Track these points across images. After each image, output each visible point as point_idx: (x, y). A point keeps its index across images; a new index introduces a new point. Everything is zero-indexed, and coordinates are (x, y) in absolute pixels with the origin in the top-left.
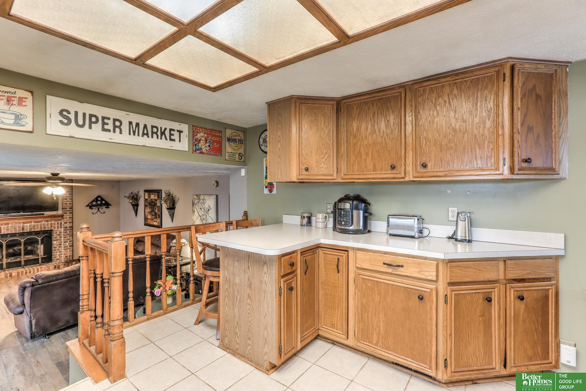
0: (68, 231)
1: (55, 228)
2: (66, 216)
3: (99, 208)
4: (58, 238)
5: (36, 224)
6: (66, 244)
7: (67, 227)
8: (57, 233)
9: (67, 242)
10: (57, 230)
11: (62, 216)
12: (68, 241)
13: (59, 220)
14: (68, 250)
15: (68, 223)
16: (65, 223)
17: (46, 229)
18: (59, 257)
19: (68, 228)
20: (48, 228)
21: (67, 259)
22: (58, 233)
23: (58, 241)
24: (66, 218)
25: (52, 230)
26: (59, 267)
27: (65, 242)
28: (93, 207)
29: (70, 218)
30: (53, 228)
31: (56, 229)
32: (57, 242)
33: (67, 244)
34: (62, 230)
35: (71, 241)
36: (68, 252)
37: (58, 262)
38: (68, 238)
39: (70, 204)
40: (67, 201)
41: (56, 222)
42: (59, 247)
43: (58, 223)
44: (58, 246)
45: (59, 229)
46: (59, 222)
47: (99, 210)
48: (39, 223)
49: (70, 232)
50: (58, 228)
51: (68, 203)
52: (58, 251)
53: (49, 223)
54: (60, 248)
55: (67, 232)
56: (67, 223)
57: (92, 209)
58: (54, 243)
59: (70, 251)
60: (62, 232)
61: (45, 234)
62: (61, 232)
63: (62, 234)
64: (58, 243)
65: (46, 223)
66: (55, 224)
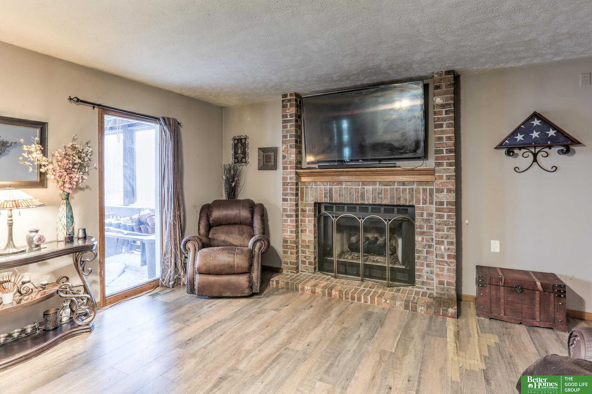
0: (445, 214)
1: (418, 201)
2: (440, 171)
3: (535, 155)
4: (425, 230)
5: (383, 187)
6: (440, 250)
7: (442, 203)
8: (422, 215)
9: (442, 243)
10: (423, 209)
11: (431, 172)
12: (446, 241)
13: (427, 183)
14: (446, 267)
15: (445, 191)
16: (440, 191)
17: (402, 202)
18: (427, 279)
19: (445, 206)
20: (406, 200)
21: (443, 289)
22: (425, 216)
23: (425, 237)
24: (441, 177)
25: (413, 206)
26: (416, 308)
27: (438, 243)
28: (516, 151)
29: (448, 178)
30: (414, 203)
31: (421, 205)
32: (423, 239)
33: (443, 247)
34: (434, 207)
35: (451, 243)
36: (445, 273)
37: (425, 290)
38: (445, 232)
39: (449, 138)
40: (443, 132)
41: (421, 187)
42: (428, 252)
43: (424, 190)
44: (425, 250)
45: (428, 205)
46: (428, 187)
47: (535, 160)
48: (389, 187)
49: (449, 217)
50: (425, 203)
51: (444, 136)
52: (425, 263)
53: (408, 187)
54: (430, 257)
55: (441, 217)
56: (442, 191)
57: (514, 155)
58: (418, 238)
59: (449, 270)
60: (434, 216)
61: (402, 214)
62: (431, 215)
63: (434, 219)
64: (425, 243)
65: (401, 187)
66: (418, 191)
